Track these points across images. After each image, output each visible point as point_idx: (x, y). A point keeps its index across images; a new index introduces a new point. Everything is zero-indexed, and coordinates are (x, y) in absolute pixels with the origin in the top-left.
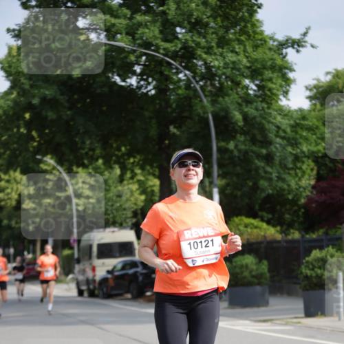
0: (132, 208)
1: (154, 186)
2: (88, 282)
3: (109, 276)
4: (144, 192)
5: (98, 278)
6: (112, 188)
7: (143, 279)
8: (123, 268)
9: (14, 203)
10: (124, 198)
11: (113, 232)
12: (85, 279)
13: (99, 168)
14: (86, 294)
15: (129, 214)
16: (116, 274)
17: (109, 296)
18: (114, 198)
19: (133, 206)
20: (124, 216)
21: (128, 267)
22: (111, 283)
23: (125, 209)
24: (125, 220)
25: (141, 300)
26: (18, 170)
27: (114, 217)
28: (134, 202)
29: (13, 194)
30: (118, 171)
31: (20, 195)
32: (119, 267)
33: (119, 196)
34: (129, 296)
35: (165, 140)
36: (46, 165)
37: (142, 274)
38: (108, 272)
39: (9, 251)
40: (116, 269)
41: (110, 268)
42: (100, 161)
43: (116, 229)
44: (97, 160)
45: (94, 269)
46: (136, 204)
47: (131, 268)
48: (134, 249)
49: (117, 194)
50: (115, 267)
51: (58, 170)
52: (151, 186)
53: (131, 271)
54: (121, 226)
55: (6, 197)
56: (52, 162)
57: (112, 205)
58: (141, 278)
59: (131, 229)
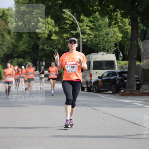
0: (115, 41)
1: (128, 29)
2: (87, 82)
3: (100, 80)
4: (122, 32)
5: (93, 81)
6: (104, 29)
7: (119, 82)
8: (108, 76)
9: (46, 36)
10: (110, 35)
11: (103, 54)
12: (86, 81)
13: (96, 18)
14: (86, 90)
15: (113, 45)
16: (104, 79)
17: (99, 91)
18: (104, 35)
19: (115, 40)
20: (110, 46)
21: (111, 75)
22: (101, 84)
23: (110, 42)
24: (110, 48)
25: (118, 95)
26: (50, 17)
27: (104, 46)
28: (116, 38)
29: (46, 30)
30: (107, 20)
31: (50, 31)
32: (106, 75)
33: (107, 34)
34: (111, 92)
35: (136, 2)
36: (66, 15)
37: (118, 79)
38: (99, 77)
39: (42, 63)
40: (103, 76)
41: (100, 75)
42: (97, 13)
43: (105, 53)
44: (95, 13)
45: (91, 76)
46: (116, 39)
47: (113, 76)
48: (115, 65)
49: (106, 33)
50: (103, 75)
51: (73, 18)
52: (126, 29)
53: (112, 78)
54: (108, 51)
55: (42, 32)
56: (69, 13)
57: (103, 39)
58: (118, 82)
59: (114, 53)
